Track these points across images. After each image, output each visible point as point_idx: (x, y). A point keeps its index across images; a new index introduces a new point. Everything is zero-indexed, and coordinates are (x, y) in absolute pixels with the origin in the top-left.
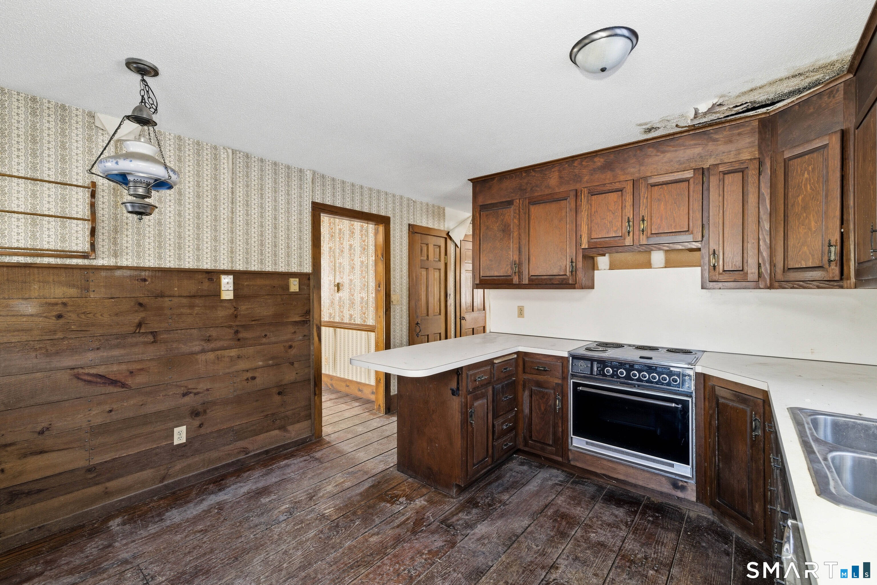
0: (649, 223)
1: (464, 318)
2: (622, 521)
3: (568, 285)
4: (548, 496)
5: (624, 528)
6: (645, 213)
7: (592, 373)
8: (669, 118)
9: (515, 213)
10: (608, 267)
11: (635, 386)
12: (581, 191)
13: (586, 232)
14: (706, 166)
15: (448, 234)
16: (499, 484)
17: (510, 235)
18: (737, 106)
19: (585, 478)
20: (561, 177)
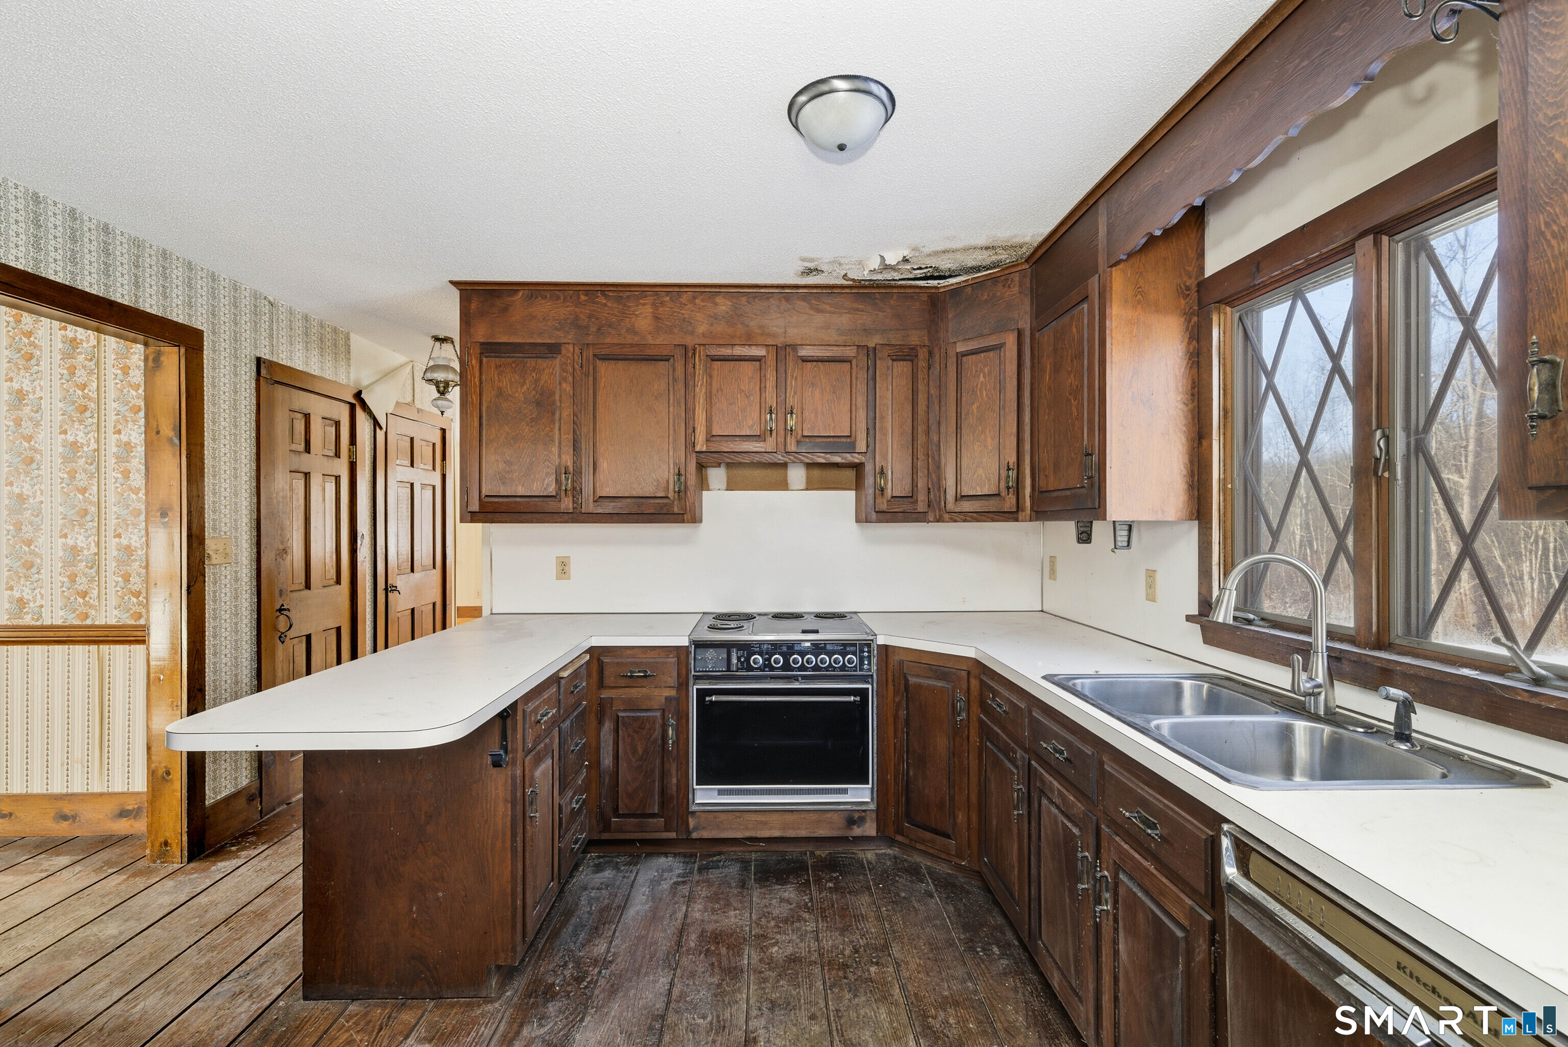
0: (800, 419)
1: (395, 589)
2: (799, 907)
3: (670, 516)
4: (674, 912)
5: (806, 916)
6: (794, 401)
7: (729, 670)
8: (842, 261)
9: (564, 370)
10: (725, 486)
11: (797, 680)
12: (694, 350)
13: (704, 423)
14: (871, 344)
15: (358, 395)
16: (576, 928)
17: (553, 414)
18: (920, 268)
19: (715, 855)
20: (656, 318)
